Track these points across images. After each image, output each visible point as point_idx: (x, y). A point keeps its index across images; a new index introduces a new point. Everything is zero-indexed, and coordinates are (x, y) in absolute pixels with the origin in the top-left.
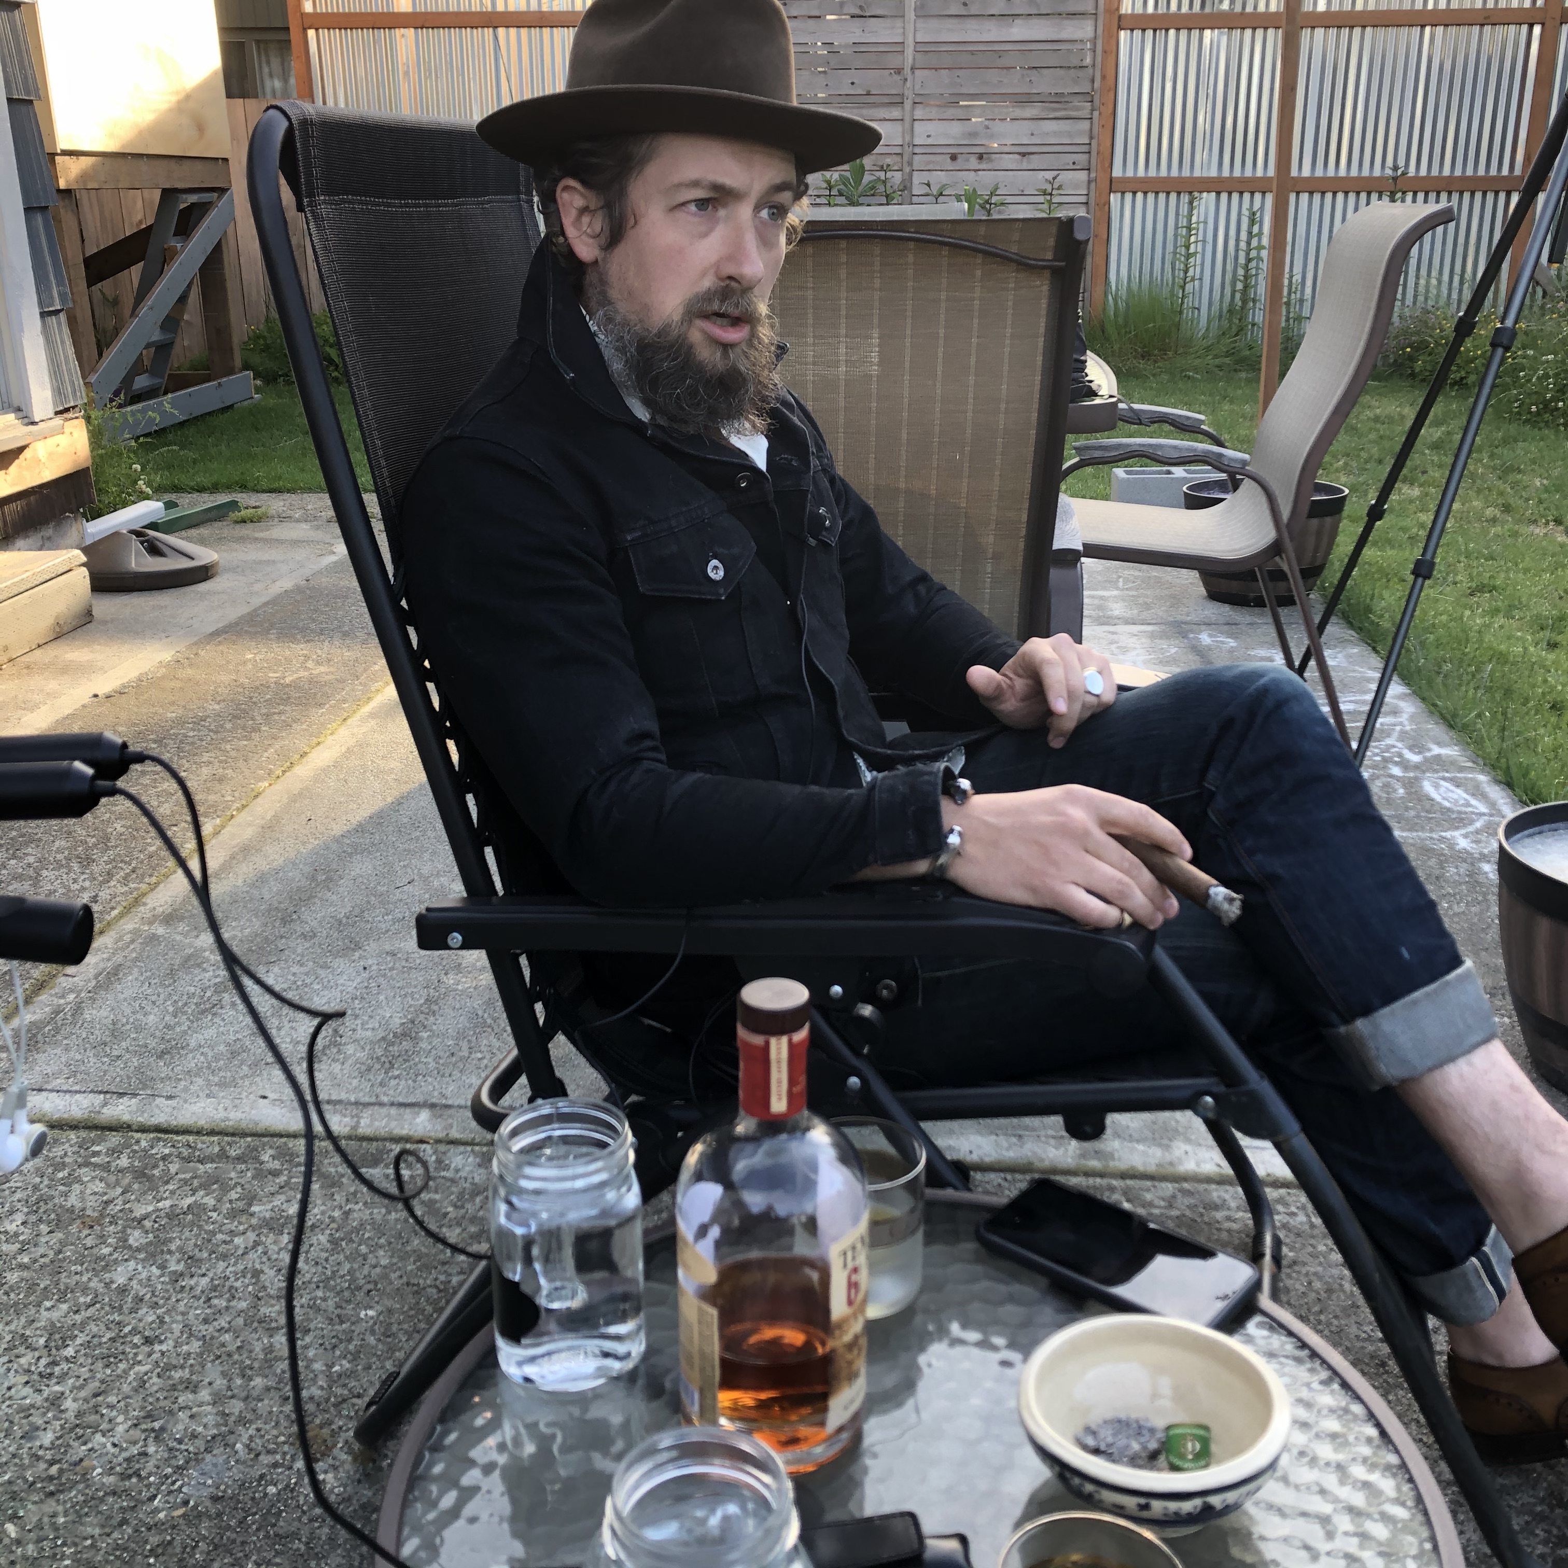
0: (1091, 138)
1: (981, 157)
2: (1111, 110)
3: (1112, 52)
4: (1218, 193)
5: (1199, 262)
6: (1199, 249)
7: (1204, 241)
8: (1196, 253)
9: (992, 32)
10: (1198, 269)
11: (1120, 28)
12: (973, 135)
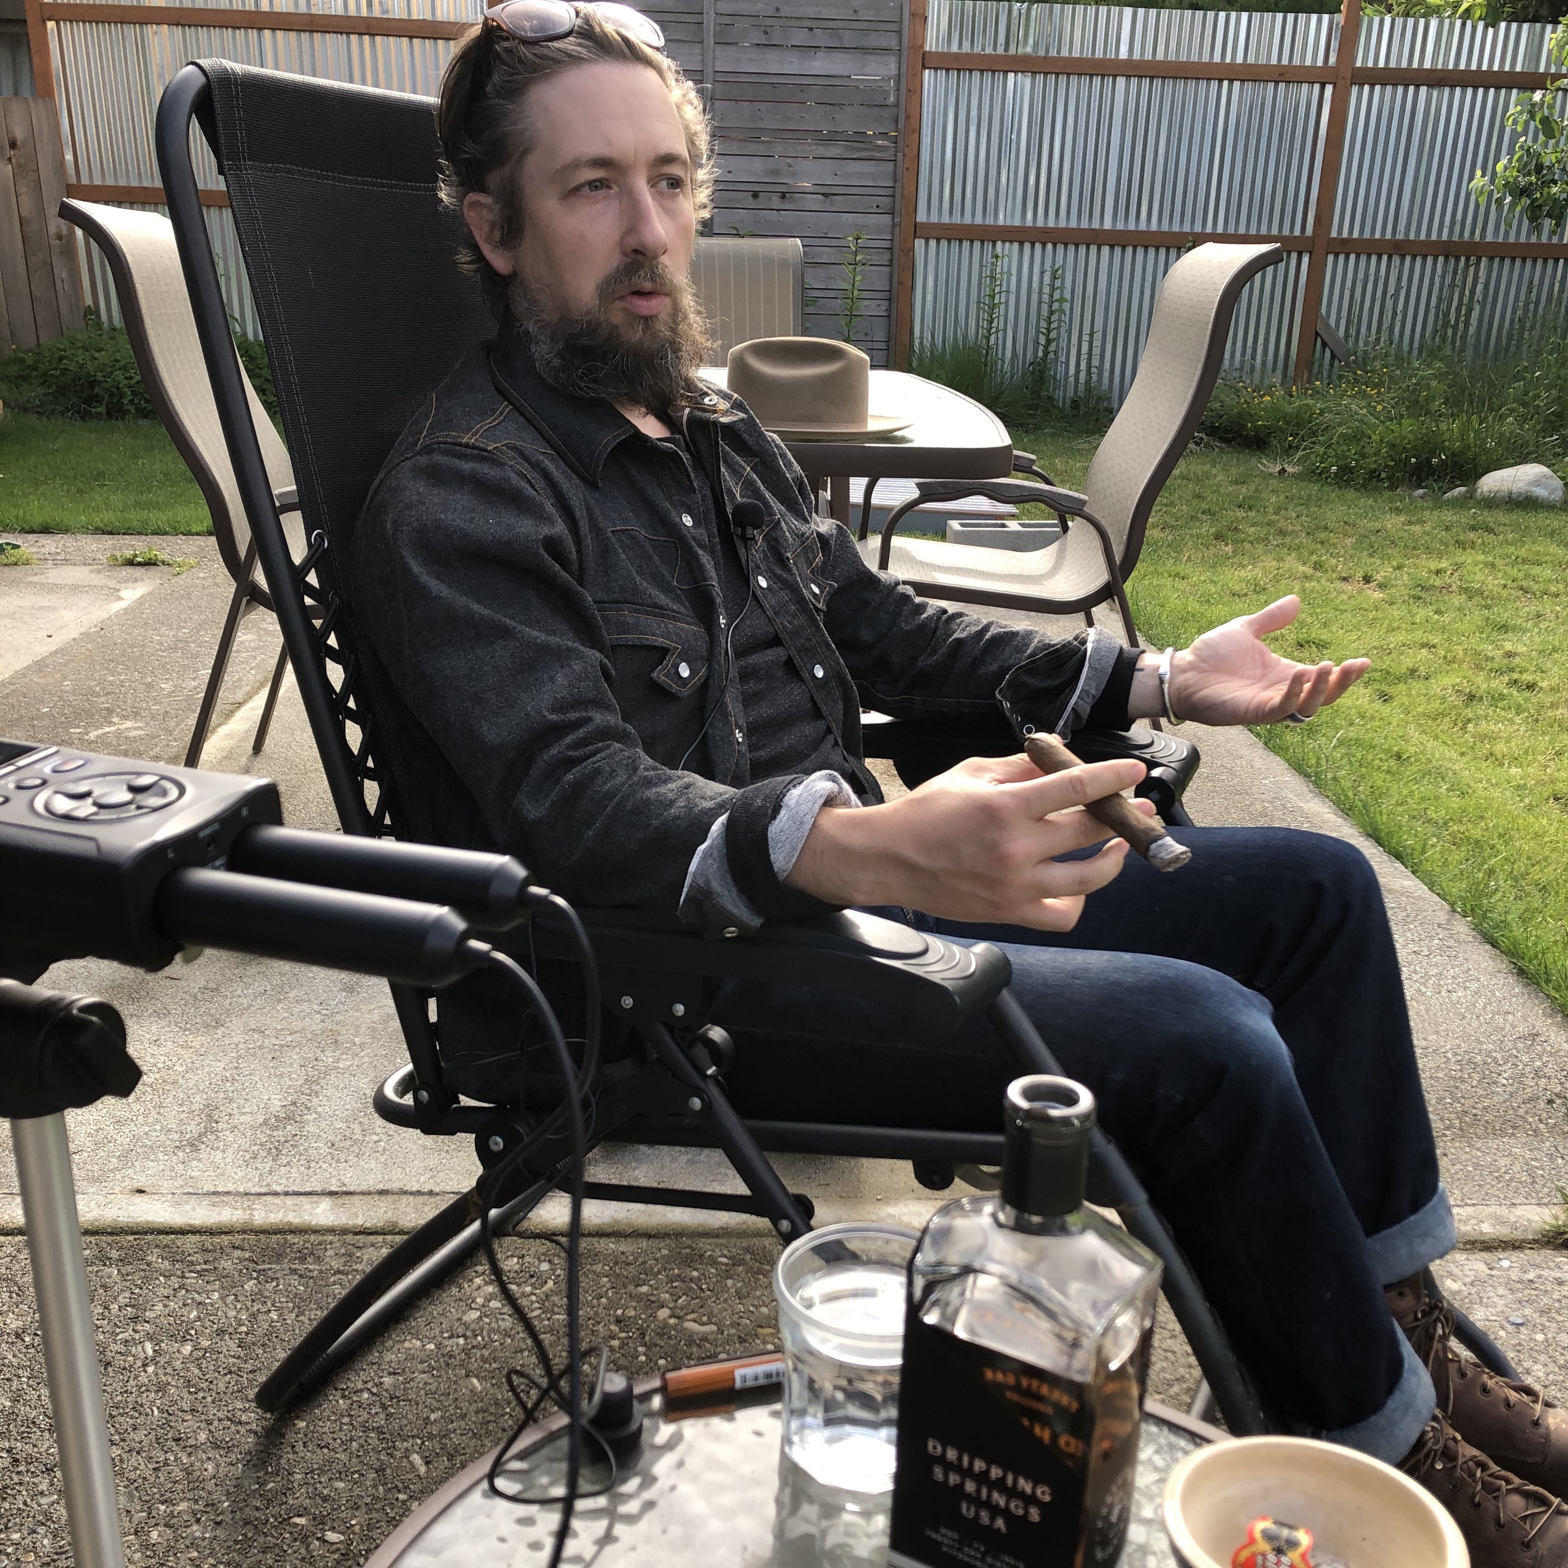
0: (895, 182)
1: (783, 196)
2: (915, 153)
3: (916, 91)
4: (1021, 244)
5: (1002, 312)
6: (1003, 300)
7: (1008, 292)
8: (1000, 303)
9: (792, 64)
10: (1002, 319)
11: (924, 67)
12: (775, 172)
